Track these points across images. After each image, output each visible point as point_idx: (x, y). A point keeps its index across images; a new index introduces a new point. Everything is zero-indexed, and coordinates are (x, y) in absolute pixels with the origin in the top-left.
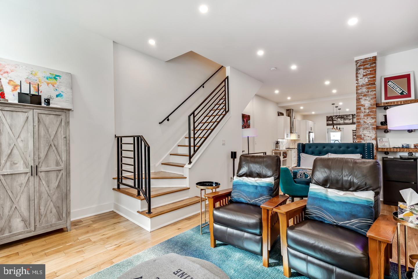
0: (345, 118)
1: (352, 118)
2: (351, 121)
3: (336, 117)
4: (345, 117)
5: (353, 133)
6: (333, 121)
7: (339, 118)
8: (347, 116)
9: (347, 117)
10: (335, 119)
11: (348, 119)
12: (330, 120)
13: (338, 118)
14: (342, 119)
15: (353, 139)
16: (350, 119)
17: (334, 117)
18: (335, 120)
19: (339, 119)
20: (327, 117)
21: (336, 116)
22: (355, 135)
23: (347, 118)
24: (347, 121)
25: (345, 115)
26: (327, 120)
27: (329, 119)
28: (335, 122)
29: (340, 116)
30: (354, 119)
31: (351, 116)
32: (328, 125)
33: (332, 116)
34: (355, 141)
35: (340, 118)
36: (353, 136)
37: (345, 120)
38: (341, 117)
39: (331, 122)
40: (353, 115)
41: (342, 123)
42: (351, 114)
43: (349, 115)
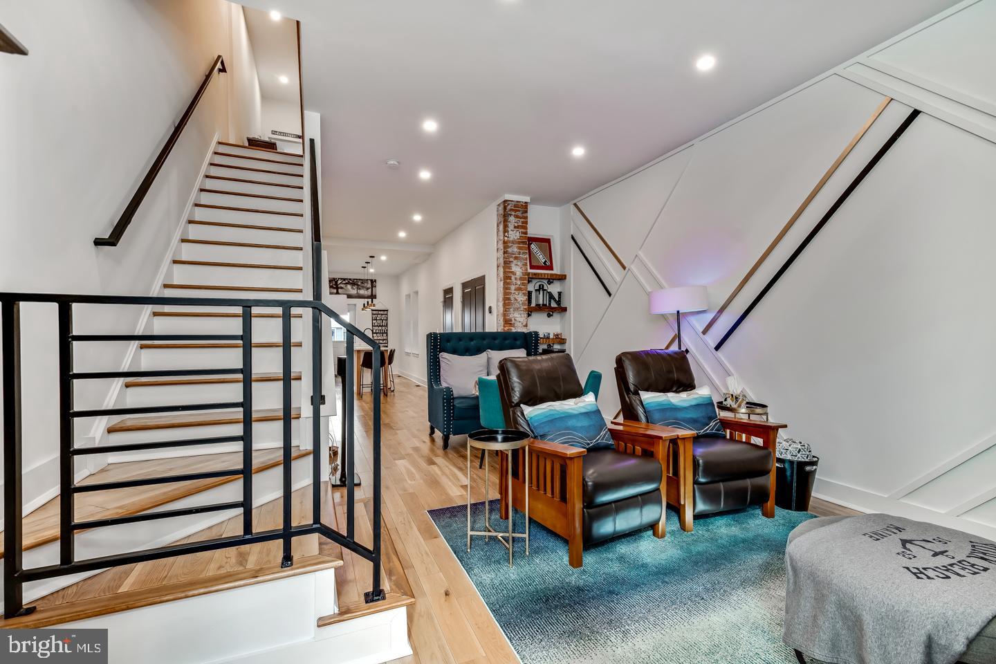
1: (370, 286)
2: (369, 292)
3: (344, 282)
4: (359, 284)
5: (372, 314)
7: (348, 283)
8: (363, 281)
9: (362, 283)
10: (342, 286)
11: (363, 287)
12: (332, 287)
13: (346, 283)
14: (354, 287)
15: (372, 325)
16: (368, 289)
17: (339, 282)
18: (342, 288)
19: (349, 287)
20: (330, 279)
21: (344, 279)
23: (363, 285)
24: (362, 292)
25: (360, 280)
29: (350, 279)
30: (374, 289)
31: (369, 282)
34: (376, 330)
35: (351, 283)
36: (372, 320)
37: (360, 289)
38: (353, 283)
39: (335, 291)
40: (373, 282)
41: (353, 294)
42: (370, 280)
43: (366, 281)
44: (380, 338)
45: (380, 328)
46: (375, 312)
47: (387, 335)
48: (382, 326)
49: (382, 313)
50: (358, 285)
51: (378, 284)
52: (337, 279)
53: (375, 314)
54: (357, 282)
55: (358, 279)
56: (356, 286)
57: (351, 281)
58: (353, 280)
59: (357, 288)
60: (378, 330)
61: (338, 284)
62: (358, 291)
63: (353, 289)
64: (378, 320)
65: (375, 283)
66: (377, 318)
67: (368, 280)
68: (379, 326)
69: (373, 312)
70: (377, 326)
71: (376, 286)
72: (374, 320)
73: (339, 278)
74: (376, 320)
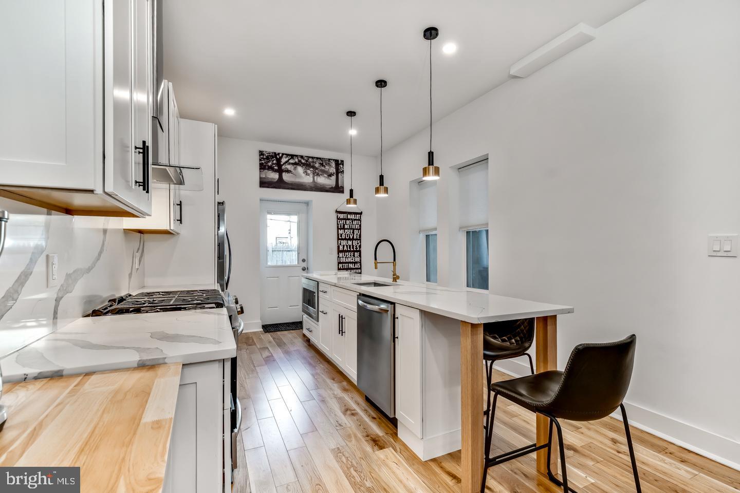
0: (317, 169)
1: (334, 170)
2: (331, 182)
3: (291, 161)
4: (317, 165)
5: (338, 219)
6: (280, 171)
7: (300, 163)
8: (324, 162)
9: (322, 164)
10: (289, 167)
11: (324, 172)
12: (271, 168)
13: (295, 164)
14: (309, 172)
15: (338, 239)
16: (330, 175)
17: (284, 160)
18: (288, 171)
19: (300, 170)
20: (261, 153)
21: (292, 156)
22: (344, 226)
23: (323, 168)
24: (322, 180)
25: (317, 158)
26: (262, 167)
27: (270, 164)
28: (286, 177)
29: (302, 157)
30: (340, 175)
31: (333, 164)
32: (264, 184)
33: (277, 152)
34: (344, 246)
35: (304, 164)
36: (338, 229)
37: (318, 175)
38: (307, 163)
39: (274, 176)
40: (339, 164)
41: (309, 183)
42: (334, 160)
43: (327, 162)
44: (350, 260)
45: (350, 243)
46: (342, 216)
47: (360, 255)
48: (353, 239)
49: (353, 217)
50: (313, 167)
51: (346, 168)
52: (281, 155)
53: (342, 219)
54: (313, 162)
55: (315, 158)
56: (312, 169)
57: (304, 159)
58: (306, 158)
59: (314, 174)
60: (347, 246)
61: (282, 163)
62: (315, 177)
63: (307, 174)
64: (346, 229)
65: (341, 166)
66: (346, 227)
67: (331, 159)
68: (347, 240)
69: (339, 215)
70: (345, 239)
71: (343, 171)
72: (341, 229)
73: (283, 154)
74: (344, 228)
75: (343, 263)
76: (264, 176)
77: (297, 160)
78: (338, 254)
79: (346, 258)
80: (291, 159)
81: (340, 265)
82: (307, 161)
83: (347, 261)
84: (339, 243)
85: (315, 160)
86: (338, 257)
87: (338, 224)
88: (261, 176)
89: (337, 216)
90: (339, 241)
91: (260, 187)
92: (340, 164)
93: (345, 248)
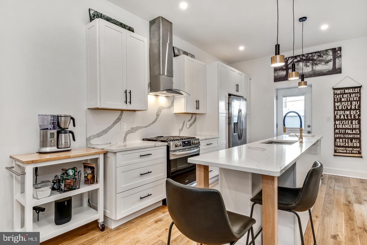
0: (315, 60)
1: (332, 57)
2: (330, 66)
4: (315, 58)
5: (334, 94)
6: (287, 69)
7: (302, 60)
8: (320, 54)
9: (320, 56)
11: (321, 61)
12: (281, 69)
13: (298, 61)
14: (308, 64)
15: (335, 110)
16: (327, 62)
17: (290, 61)
19: (301, 64)
21: (296, 57)
22: (341, 99)
23: (321, 58)
24: (320, 67)
25: (316, 52)
26: (276, 69)
29: (303, 55)
30: (337, 60)
31: (331, 53)
32: (277, 79)
34: (340, 116)
35: (305, 60)
36: (335, 102)
37: (316, 64)
39: (283, 73)
41: (308, 72)
42: (331, 49)
43: (325, 52)
44: (347, 126)
45: (348, 112)
46: (339, 92)
47: (358, 123)
48: (351, 109)
49: (351, 90)
50: (313, 60)
51: (343, 53)
52: (287, 58)
53: (338, 94)
54: (312, 56)
55: (313, 53)
56: (311, 62)
57: (304, 56)
58: (306, 55)
59: (312, 64)
60: (344, 116)
61: (288, 64)
62: (314, 67)
63: (307, 66)
64: (343, 102)
65: (339, 52)
66: (343, 100)
67: (328, 50)
68: (344, 110)
69: (336, 91)
70: (342, 110)
71: (341, 56)
72: (337, 102)
73: (289, 58)
74: (341, 101)
75: (339, 129)
76: (277, 75)
77: (299, 59)
78: (335, 121)
79: (343, 125)
80: (295, 59)
81: (337, 131)
82: (307, 57)
83: (344, 127)
84: (336, 113)
85: (313, 54)
86: (335, 124)
87: (334, 99)
88: (275, 75)
89: (334, 92)
90: (336, 112)
91: (274, 82)
92: (338, 51)
93: (342, 117)
